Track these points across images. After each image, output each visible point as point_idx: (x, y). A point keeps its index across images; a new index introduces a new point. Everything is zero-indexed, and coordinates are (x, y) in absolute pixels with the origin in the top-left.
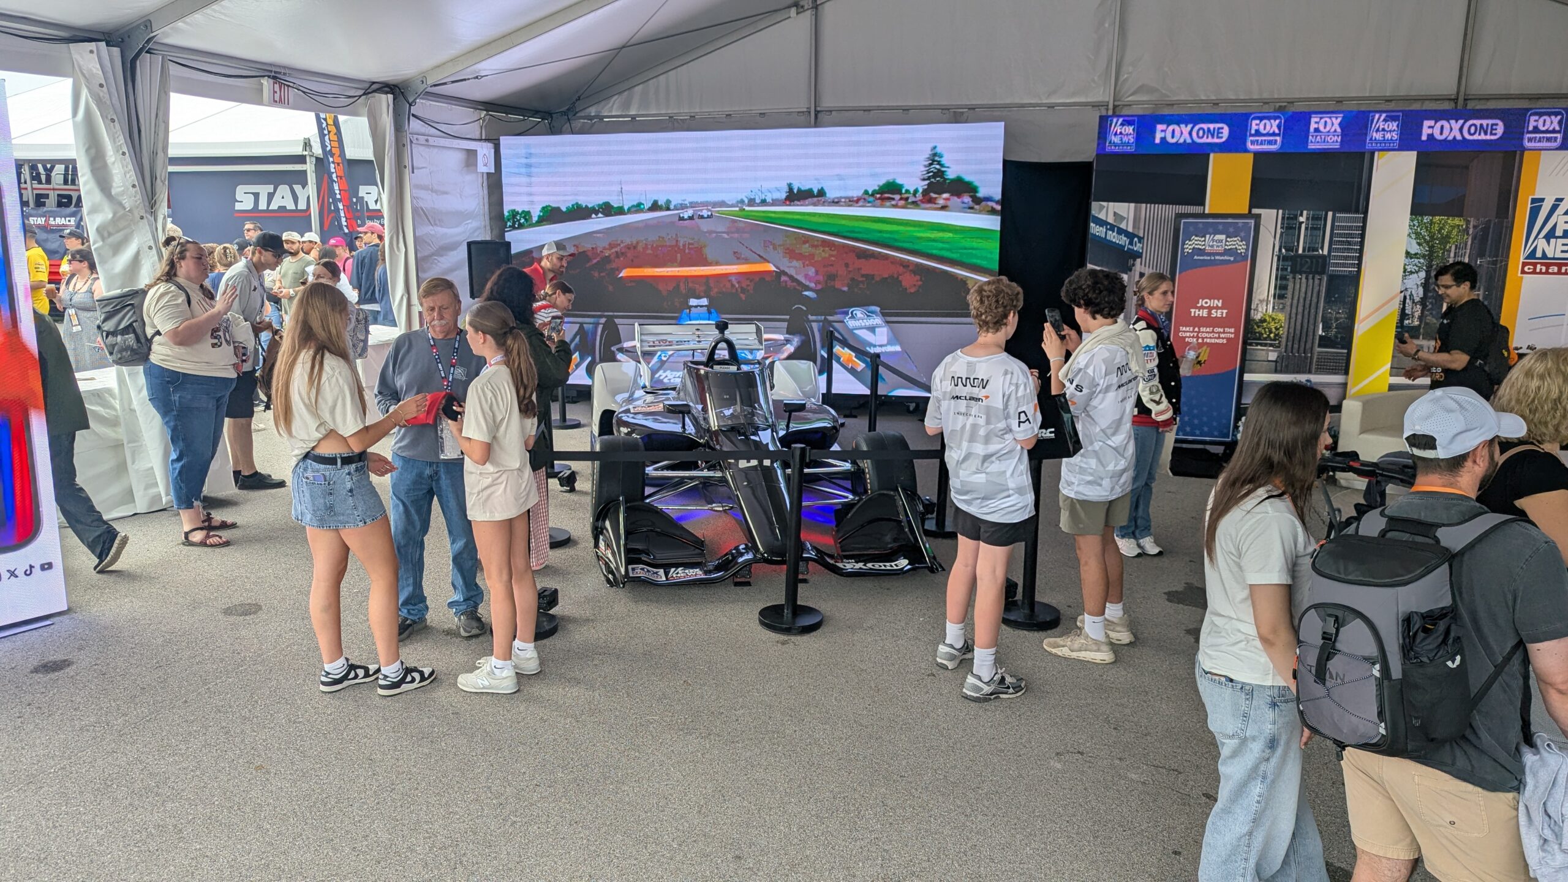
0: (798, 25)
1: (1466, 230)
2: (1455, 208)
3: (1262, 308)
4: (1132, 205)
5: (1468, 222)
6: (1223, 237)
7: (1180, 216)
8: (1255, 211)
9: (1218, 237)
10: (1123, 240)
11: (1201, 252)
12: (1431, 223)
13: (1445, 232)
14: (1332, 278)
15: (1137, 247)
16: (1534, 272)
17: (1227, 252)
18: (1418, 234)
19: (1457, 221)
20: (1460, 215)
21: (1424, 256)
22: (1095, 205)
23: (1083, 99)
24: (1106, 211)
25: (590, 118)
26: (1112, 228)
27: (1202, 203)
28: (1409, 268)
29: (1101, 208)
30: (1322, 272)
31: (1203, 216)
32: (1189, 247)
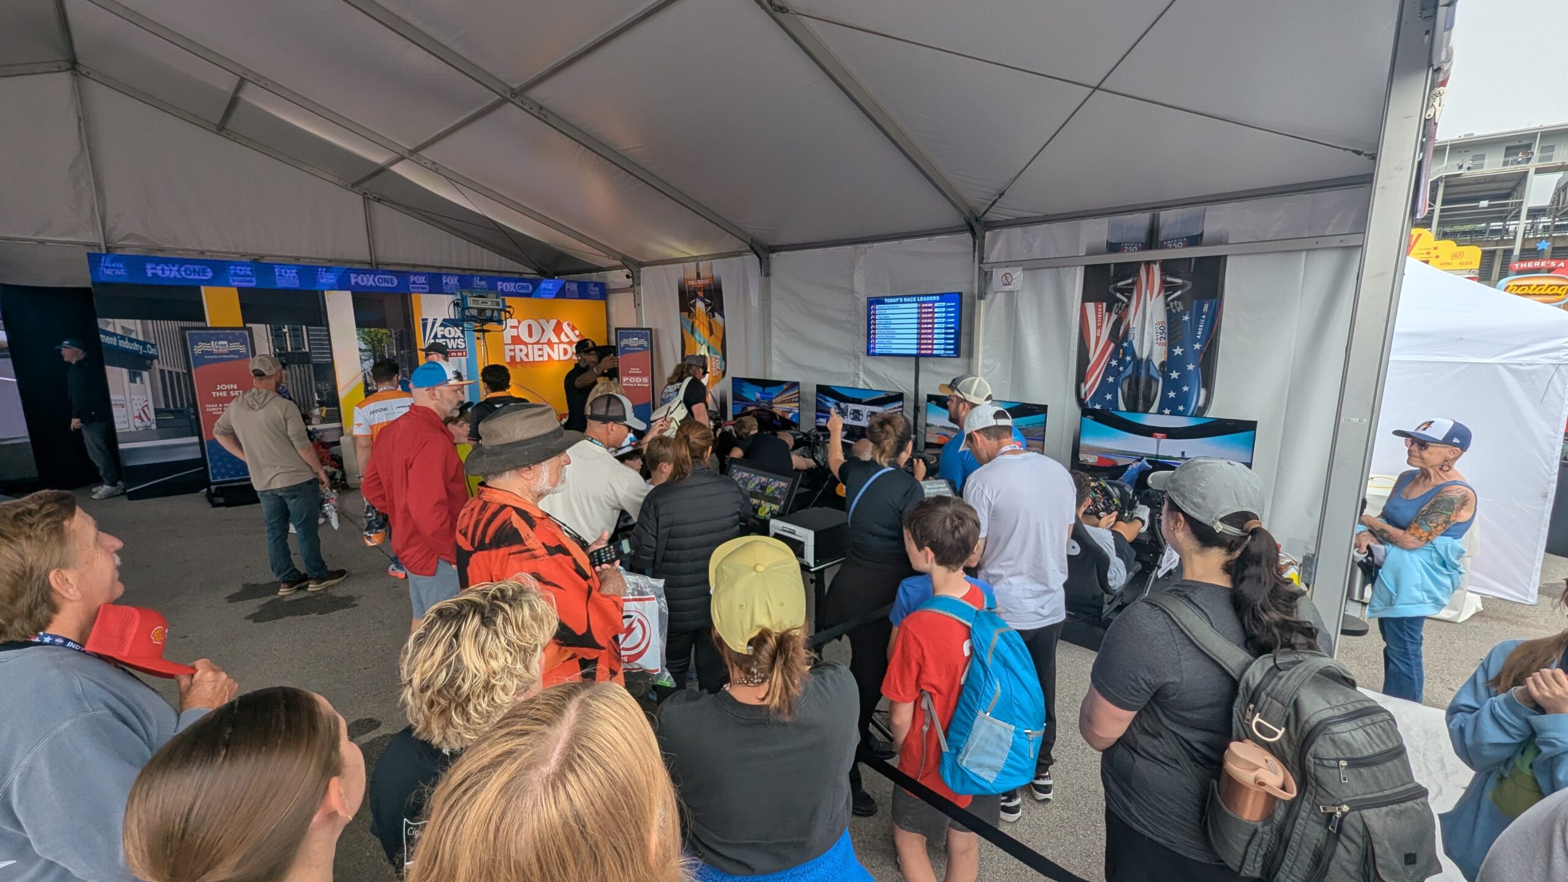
1: (391, 336)
2: (381, 324)
4: (138, 321)
5: (390, 331)
6: (225, 342)
8: (248, 325)
9: (219, 343)
10: (136, 347)
12: (370, 332)
13: (379, 337)
14: (317, 366)
15: (152, 351)
17: (231, 352)
18: (363, 338)
19: (384, 331)
20: (385, 327)
21: (370, 351)
22: (100, 321)
23: (74, 240)
24: (112, 325)
28: (363, 358)
29: (108, 324)
30: (308, 362)
32: (197, 350)
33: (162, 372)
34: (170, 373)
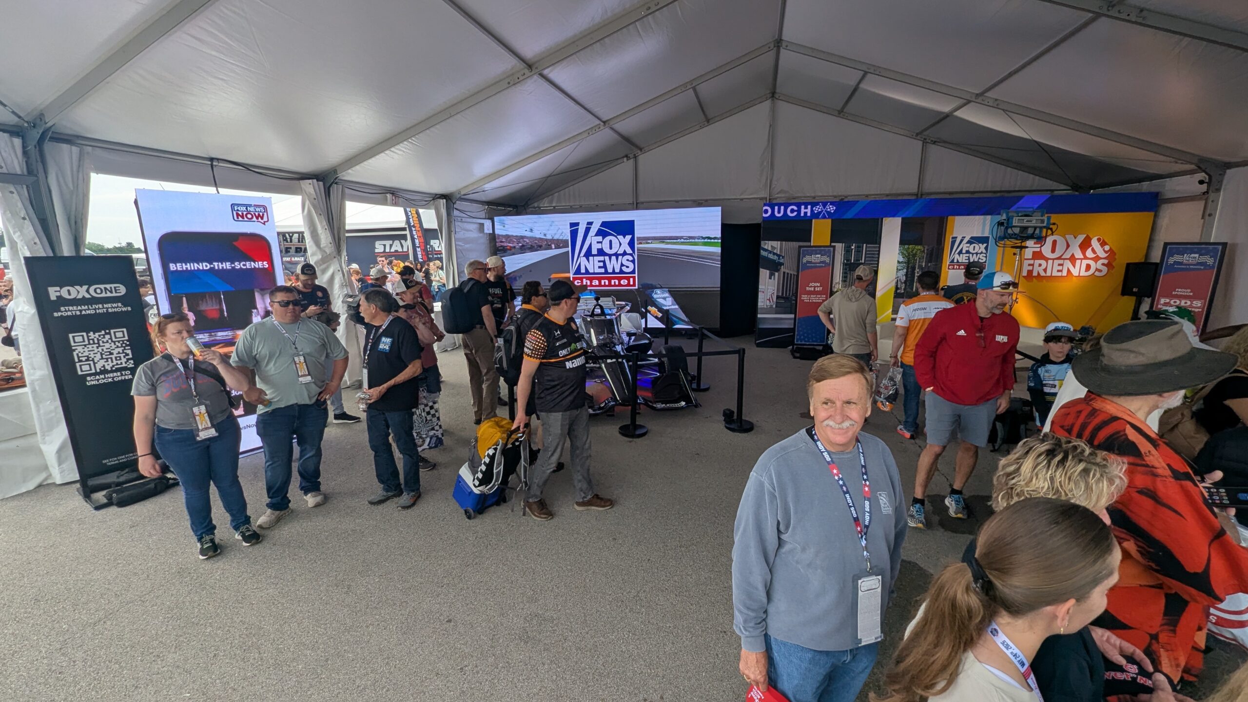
0: (628, 165)
1: (924, 251)
2: (918, 242)
3: (837, 286)
4: (779, 242)
5: (924, 248)
6: (819, 256)
7: (800, 247)
8: (833, 244)
9: (817, 256)
10: (775, 258)
11: (811, 262)
12: (908, 248)
13: (914, 252)
15: (782, 261)
16: (953, 269)
17: (821, 262)
18: (903, 253)
19: (919, 247)
20: (920, 244)
21: (905, 263)
22: (762, 242)
23: (755, 196)
24: (768, 245)
25: (535, 208)
26: (770, 252)
27: (810, 241)
28: (899, 268)
29: (766, 244)
31: (810, 246)
32: (805, 260)
33: (784, 273)
34: (788, 274)
